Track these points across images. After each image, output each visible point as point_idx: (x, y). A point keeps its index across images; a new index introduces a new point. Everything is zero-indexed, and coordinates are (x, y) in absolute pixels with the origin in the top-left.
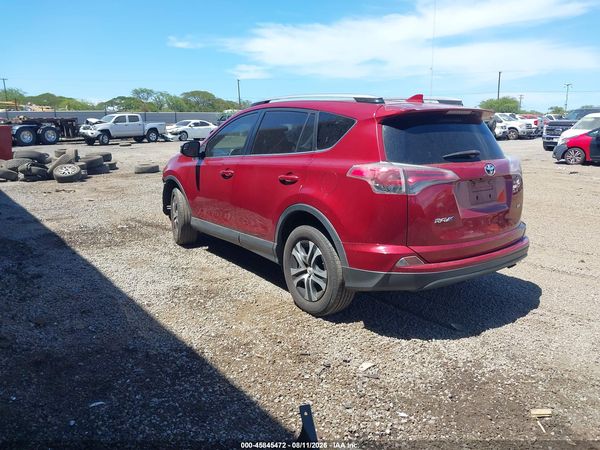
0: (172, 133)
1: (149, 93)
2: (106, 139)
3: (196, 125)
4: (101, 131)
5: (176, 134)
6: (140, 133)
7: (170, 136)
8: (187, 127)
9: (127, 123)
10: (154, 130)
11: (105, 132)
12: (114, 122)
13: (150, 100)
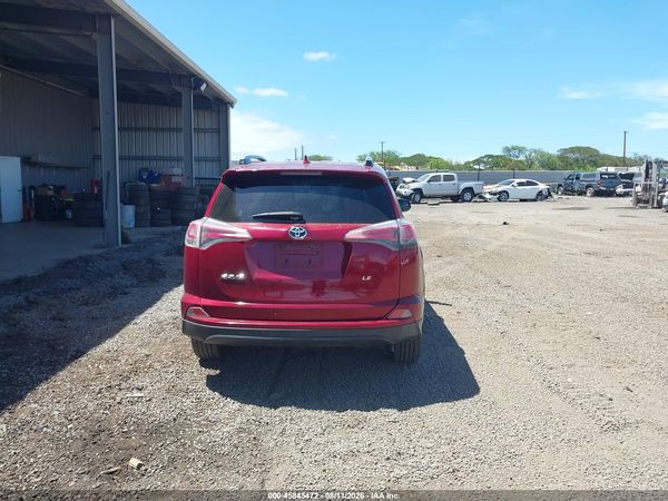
0: (491, 194)
1: (521, 150)
2: (418, 198)
3: (520, 184)
4: (415, 190)
5: (495, 194)
6: (454, 192)
7: (488, 196)
8: (510, 186)
9: (442, 182)
10: (470, 189)
11: (418, 191)
12: (429, 181)
13: (522, 158)
